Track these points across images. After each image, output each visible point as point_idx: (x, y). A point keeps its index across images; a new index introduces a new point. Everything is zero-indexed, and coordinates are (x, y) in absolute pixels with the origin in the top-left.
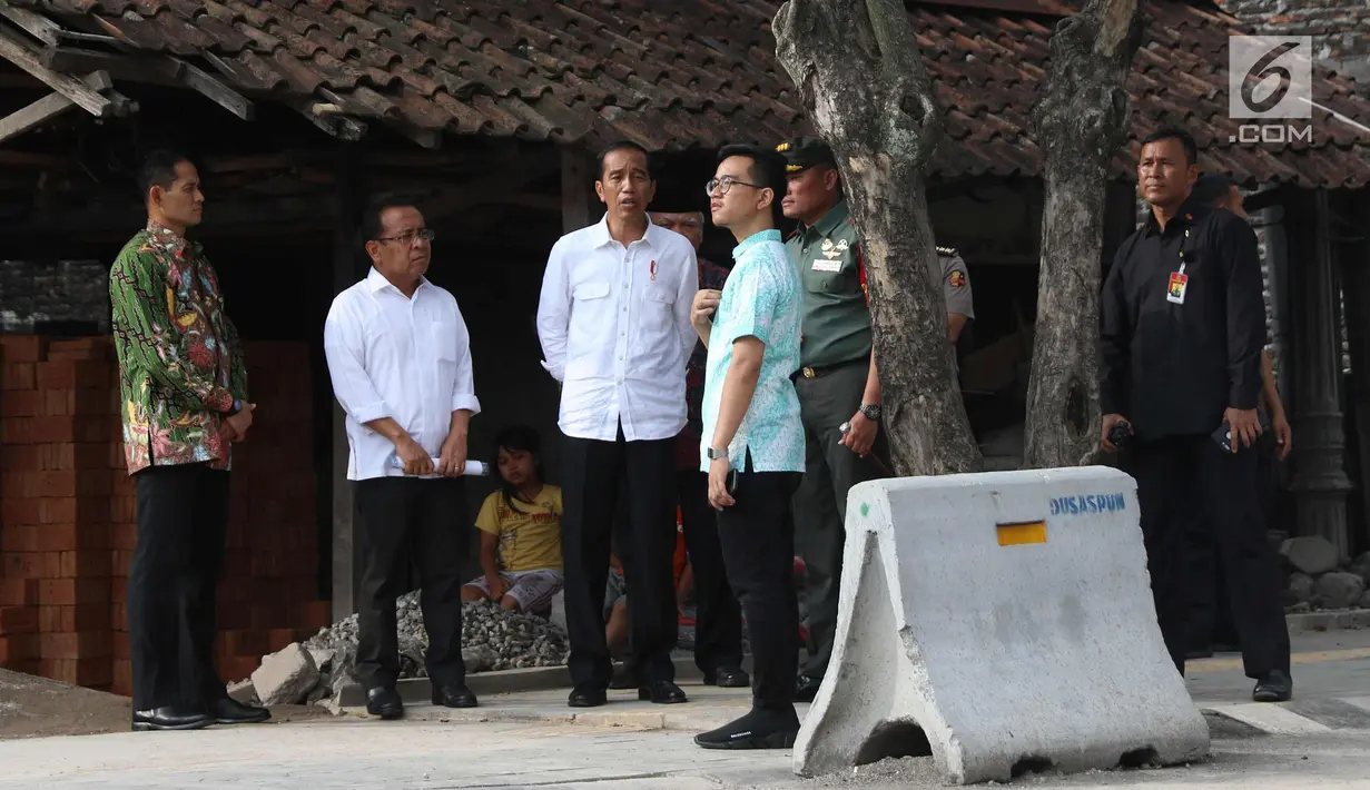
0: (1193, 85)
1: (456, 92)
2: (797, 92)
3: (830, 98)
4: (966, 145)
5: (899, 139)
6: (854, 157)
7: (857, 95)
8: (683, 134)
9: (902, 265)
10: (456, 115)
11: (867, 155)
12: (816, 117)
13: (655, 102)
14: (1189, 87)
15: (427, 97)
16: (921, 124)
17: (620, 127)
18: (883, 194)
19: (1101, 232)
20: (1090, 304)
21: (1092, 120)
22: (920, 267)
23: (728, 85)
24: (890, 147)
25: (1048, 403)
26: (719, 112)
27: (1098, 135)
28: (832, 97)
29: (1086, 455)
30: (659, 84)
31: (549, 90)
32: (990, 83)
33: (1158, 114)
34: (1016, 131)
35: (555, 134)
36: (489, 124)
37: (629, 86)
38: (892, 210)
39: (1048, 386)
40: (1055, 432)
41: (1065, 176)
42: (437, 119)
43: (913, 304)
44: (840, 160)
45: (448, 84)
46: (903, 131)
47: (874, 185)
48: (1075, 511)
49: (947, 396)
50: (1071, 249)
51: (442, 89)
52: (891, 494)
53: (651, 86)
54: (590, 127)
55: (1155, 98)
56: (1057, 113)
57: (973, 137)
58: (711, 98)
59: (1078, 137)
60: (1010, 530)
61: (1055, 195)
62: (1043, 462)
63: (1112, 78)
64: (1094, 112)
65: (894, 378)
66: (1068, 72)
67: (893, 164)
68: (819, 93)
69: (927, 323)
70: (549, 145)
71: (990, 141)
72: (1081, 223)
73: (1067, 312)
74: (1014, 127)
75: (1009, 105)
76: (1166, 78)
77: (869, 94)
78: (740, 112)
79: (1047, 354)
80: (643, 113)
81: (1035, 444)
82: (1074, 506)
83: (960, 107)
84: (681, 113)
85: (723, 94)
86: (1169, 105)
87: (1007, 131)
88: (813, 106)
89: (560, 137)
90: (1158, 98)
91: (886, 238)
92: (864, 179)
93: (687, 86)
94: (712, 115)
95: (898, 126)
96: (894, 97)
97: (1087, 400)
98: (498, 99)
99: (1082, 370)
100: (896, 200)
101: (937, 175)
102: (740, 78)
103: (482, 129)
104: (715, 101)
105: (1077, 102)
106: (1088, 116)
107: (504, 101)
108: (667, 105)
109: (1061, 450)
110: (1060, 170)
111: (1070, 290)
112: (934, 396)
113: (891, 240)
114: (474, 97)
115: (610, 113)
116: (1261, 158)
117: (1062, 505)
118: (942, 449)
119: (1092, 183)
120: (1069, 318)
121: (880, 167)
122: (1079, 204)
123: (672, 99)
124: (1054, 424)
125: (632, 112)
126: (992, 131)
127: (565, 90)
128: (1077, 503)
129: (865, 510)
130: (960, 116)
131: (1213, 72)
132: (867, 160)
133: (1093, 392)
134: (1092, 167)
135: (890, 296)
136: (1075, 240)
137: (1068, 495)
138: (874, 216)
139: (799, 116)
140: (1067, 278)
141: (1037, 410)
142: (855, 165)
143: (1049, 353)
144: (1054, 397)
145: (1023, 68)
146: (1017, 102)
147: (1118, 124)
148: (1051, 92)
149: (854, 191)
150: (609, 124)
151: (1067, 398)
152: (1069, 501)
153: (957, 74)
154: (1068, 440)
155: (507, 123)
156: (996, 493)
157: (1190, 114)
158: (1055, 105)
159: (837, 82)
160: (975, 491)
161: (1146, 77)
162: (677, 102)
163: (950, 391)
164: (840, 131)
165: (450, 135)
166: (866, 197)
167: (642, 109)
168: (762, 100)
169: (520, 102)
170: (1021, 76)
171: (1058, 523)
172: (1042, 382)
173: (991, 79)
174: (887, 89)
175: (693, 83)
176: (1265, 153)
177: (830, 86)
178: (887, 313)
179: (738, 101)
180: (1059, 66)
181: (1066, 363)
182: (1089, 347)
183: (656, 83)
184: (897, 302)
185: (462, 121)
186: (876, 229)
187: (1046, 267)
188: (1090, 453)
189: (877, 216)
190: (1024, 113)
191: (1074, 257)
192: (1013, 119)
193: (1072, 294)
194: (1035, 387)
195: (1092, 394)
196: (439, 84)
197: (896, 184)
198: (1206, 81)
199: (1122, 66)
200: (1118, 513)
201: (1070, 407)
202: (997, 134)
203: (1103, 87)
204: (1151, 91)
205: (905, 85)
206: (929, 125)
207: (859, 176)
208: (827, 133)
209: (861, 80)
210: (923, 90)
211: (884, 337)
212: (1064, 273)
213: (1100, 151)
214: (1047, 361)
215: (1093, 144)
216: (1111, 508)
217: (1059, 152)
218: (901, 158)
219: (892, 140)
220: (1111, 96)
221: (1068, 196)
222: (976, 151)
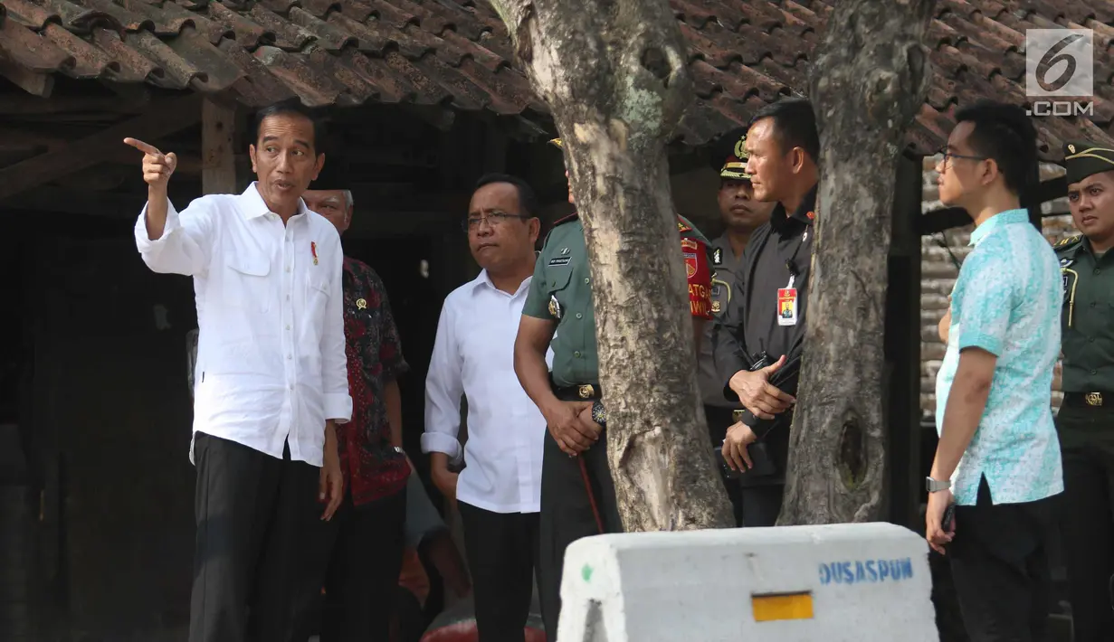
0: (999, 34)
1: (73, 24)
2: (510, 38)
3: (552, 47)
4: (714, 105)
5: (637, 100)
6: (580, 123)
7: (586, 45)
8: (359, 83)
9: (637, 261)
10: (73, 54)
11: (597, 121)
12: (532, 71)
13: (324, 43)
14: (993, 36)
15: (36, 30)
16: (666, 85)
17: (279, 72)
18: (615, 170)
19: (889, 226)
20: (872, 314)
21: (881, 84)
22: (660, 265)
23: (416, 21)
24: (626, 112)
25: (816, 440)
26: (405, 57)
27: (888, 103)
28: (555, 45)
29: (863, 506)
30: (330, 19)
31: (189, 24)
32: (746, 26)
33: (955, 70)
34: (778, 88)
35: (197, 80)
36: (114, 66)
37: (291, 21)
38: (629, 191)
39: (817, 417)
40: (825, 477)
41: (847, 153)
42: (47, 58)
43: (650, 311)
44: (562, 126)
45: (63, 15)
46: (644, 93)
47: (605, 160)
48: (850, 579)
49: (689, 427)
50: (850, 246)
51: (55, 20)
52: (622, 556)
53: (319, 22)
54: (243, 73)
55: (952, 50)
56: (837, 74)
57: (724, 95)
58: (394, 38)
59: (863, 104)
60: (769, 602)
61: (832, 178)
62: (809, 514)
63: (909, 31)
64: (884, 74)
65: (623, 405)
66: (852, 24)
67: (630, 132)
68: (538, 41)
69: (667, 335)
70: (188, 94)
71: (745, 99)
72: (863, 213)
73: (844, 325)
74: (775, 84)
75: (769, 55)
76: (967, 24)
77: (601, 45)
78: (431, 57)
79: (816, 378)
80: (308, 56)
81: (800, 492)
82: (849, 574)
83: (706, 56)
84: (357, 57)
85: (410, 34)
86: (970, 59)
87: (766, 87)
88: (529, 58)
89: (204, 84)
90: (955, 50)
91: (618, 226)
92: (593, 152)
93: (364, 22)
94: (396, 60)
95: (638, 86)
96: (632, 49)
97: (868, 437)
98: (125, 34)
99: (860, 400)
100: (632, 180)
101: (677, 142)
102: (430, 13)
103: (105, 72)
104: (399, 42)
105: (863, 59)
106: (876, 79)
107: (133, 37)
108: (338, 47)
109: (832, 499)
110: (837, 146)
111: (847, 298)
112: (673, 427)
113: (626, 230)
114: (95, 31)
115: (267, 55)
116: (1084, 130)
117: (835, 572)
118: (683, 495)
119: (879, 163)
120: (846, 334)
121: (612, 136)
122: (862, 190)
123: (345, 38)
124: (824, 467)
125: (295, 55)
126: (748, 88)
127: (211, 24)
128: (853, 569)
129: (587, 573)
130: (708, 67)
131: (1025, 18)
132: (597, 127)
133: (873, 427)
134: (879, 143)
135: (622, 300)
136: (856, 235)
137: (842, 561)
138: (603, 199)
139: (506, 64)
140: (844, 283)
141: (803, 447)
142: (582, 133)
143: (820, 377)
144: (824, 432)
145: (786, 8)
146: (779, 52)
147: (914, 91)
148: (830, 48)
149: (580, 167)
150: (265, 69)
151: (841, 435)
152: (843, 567)
153: (704, 14)
154: (842, 488)
155: (136, 64)
156: (751, 555)
157: (997, 71)
158: (834, 63)
159: (561, 27)
160: (724, 553)
161: (941, 23)
162: (352, 43)
163: (694, 422)
164: (564, 90)
165: (64, 80)
166: (594, 174)
167: (307, 51)
168: (458, 43)
169: (154, 38)
170: (784, 19)
171: (827, 594)
172: (810, 414)
173: (747, 21)
174: (624, 38)
175: (373, 18)
176: (1090, 123)
177: (552, 32)
178: (617, 323)
179: (428, 42)
180: (841, 14)
181: (841, 389)
182: (871, 371)
183: (324, 18)
184: (628, 308)
185: (80, 61)
186: (606, 214)
187: (818, 268)
188: (868, 505)
189: (608, 199)
190: (786, 66)
191: (854, 256)
192: (773, 73)
193: (850, 303)
194: (800, 419)
195: (873, 430)
196: (50, 14)
197: (633, 160)
198: (1015, 29)
199: (920, 16)
200: (904, 582)
201: (844, 447)
202: (754, 92)
203: (897, 43)
204: (947, 41)
205: (646, 34)
206: (676, 86)
207: (586, 147)
208: (546, 91)
209: (592, 26)
210: (669, 41)
211: (612, 351)
212: (841, 276)
213: (890, 123)
214: (817, 387)
215: (881, 114)
216: (895, 577)
217: (839, 124)
218: (640, 127)
219: (629, 103)
220: (905, 54)
221: (849, 178)
222: (725, 112)
